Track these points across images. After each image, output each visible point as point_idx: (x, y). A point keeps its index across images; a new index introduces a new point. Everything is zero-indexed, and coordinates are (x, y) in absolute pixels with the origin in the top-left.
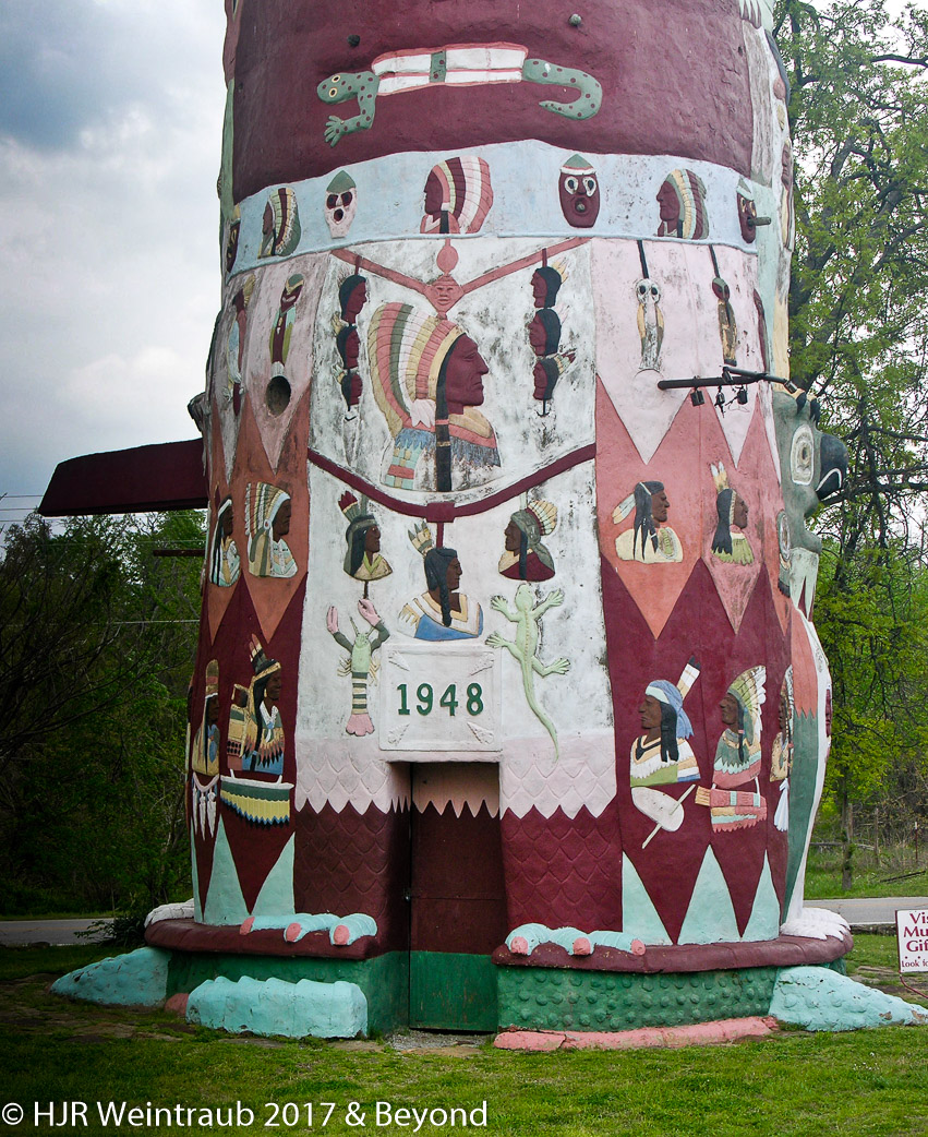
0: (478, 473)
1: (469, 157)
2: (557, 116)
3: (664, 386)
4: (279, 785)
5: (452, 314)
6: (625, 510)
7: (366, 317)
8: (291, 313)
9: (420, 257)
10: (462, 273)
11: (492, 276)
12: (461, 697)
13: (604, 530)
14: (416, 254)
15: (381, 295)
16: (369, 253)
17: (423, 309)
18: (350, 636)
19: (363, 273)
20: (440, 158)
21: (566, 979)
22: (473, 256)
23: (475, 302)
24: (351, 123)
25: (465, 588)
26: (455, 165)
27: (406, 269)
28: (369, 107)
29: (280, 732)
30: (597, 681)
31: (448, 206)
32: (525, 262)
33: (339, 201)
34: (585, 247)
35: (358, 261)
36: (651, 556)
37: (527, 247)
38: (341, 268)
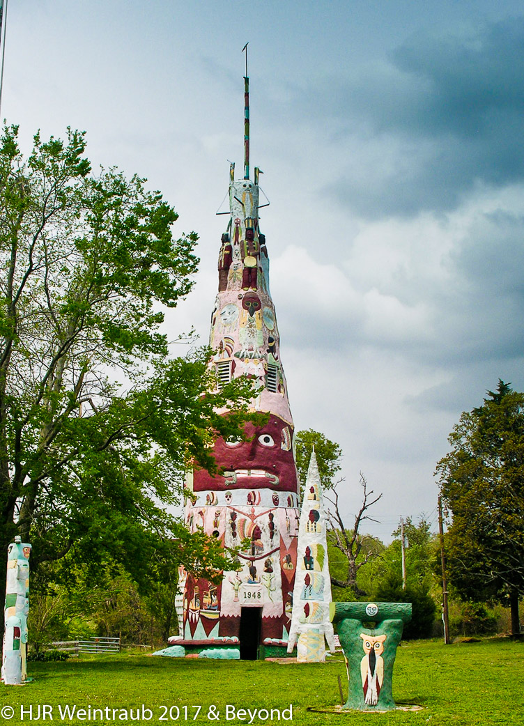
0: (260, 552)
1: (256, 491)
2: (272, 484)
3: (290, 536)
4: (217, 611)
5: (254, 521)
6: (284, 560)
7: (237, 521)
8: (218, 518)
9: (247, 510)
10: (256, 514)
11: (262, 514)
12: (256, 595)
13: (281, 564)
14: (247, 509)
15: (239, 517)
16: (236, 508)
17: (249, 520)
18: (234, 583)
19: (235, 512)
20: (251, 491)
21: (277, 648)
22: (258, 510)
23: (258, 519)
24: (231, 482)
25: (257, 574)
26: (253, 492)
27: (244, 512)
28: (235, 479)
29: (217, 601)
30: (280, 592)
31: (253, 500)
32: (268, 512)
33: (228, 497)
34: (277, 509)
35: (234, 509)
36: (289, 568)
37: (268, 509)
38: (230, 511)
